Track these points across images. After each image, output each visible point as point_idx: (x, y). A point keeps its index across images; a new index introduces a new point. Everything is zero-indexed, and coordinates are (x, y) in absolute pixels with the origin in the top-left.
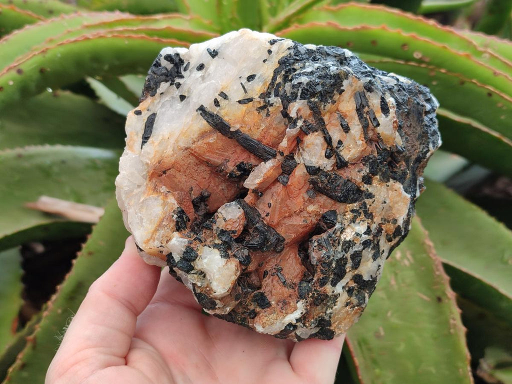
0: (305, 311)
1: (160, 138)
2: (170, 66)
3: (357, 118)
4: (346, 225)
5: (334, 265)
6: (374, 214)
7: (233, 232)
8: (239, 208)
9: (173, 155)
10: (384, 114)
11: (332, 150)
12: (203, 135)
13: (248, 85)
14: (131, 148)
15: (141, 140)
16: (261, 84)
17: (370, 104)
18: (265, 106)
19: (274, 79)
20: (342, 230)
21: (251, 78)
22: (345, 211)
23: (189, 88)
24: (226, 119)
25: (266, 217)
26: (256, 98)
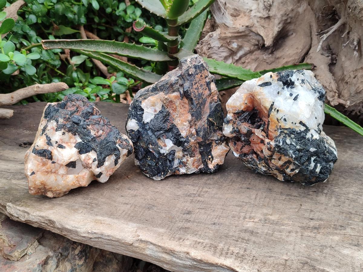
1: (262, 91)
3: (284, 162)
7: (240, 132)
11: (271, 156)
12: (266, 108)
13: (282, 120)
15: (262, 83)
18: (278, 128)
19: (286, 129)
21: (285, 120)
23: (282, 94)
24: (271, 115)
26: (280, 124)
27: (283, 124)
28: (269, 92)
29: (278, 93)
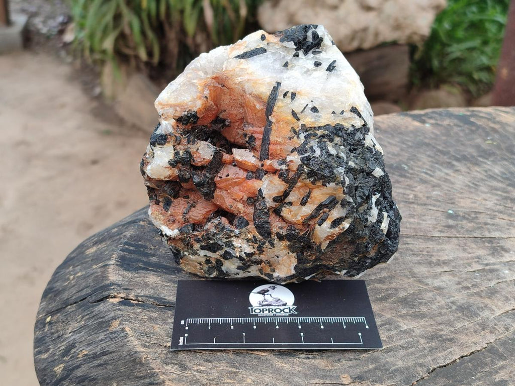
0: (173, 237)
1: (246, 67)
2: (310, 39)
3: (315, 207)
4: (242, 237)
5: (211, 242)
6: (264, 253)
7: (194, 161)
8: (211, 155)
9: (236, 84)
10: (331, 225)
11: (281, 199)
12: (258, 98)
13: (308, 110)
14: (233, 49)
15: (241, 53)
16: (313, 120)
17: (332, 212)
18: (296, 132)
19: (320, 128)
20: (237, 236)
21: (315, 109)
22: (252, 231)
23: (296, 66)
24: (275, 108)
25: (218, 177)
26: (301, 123)
27: (308, 119)
28: (264, 67)
29: (286, 65)
